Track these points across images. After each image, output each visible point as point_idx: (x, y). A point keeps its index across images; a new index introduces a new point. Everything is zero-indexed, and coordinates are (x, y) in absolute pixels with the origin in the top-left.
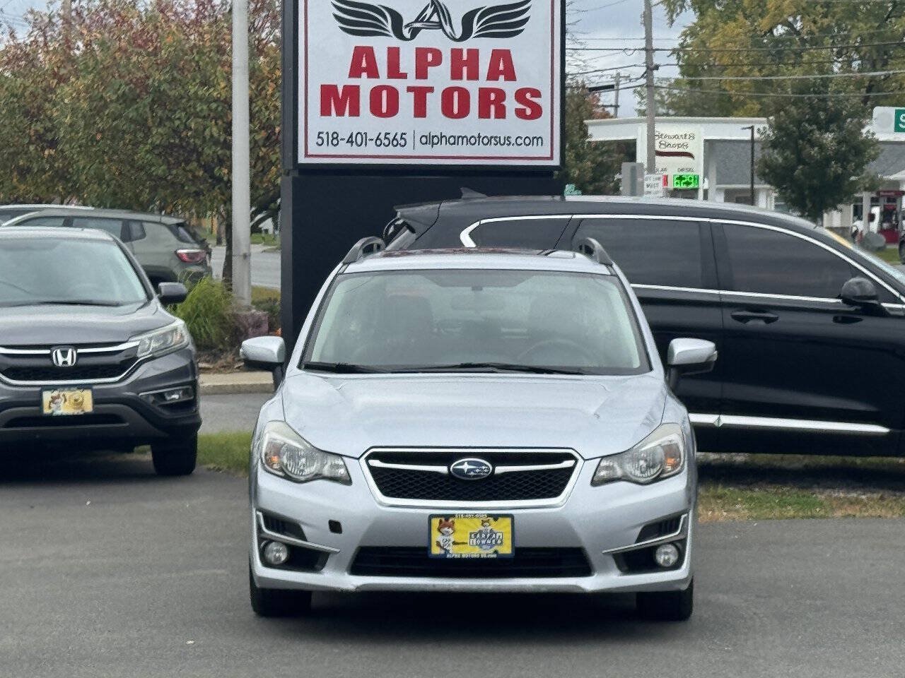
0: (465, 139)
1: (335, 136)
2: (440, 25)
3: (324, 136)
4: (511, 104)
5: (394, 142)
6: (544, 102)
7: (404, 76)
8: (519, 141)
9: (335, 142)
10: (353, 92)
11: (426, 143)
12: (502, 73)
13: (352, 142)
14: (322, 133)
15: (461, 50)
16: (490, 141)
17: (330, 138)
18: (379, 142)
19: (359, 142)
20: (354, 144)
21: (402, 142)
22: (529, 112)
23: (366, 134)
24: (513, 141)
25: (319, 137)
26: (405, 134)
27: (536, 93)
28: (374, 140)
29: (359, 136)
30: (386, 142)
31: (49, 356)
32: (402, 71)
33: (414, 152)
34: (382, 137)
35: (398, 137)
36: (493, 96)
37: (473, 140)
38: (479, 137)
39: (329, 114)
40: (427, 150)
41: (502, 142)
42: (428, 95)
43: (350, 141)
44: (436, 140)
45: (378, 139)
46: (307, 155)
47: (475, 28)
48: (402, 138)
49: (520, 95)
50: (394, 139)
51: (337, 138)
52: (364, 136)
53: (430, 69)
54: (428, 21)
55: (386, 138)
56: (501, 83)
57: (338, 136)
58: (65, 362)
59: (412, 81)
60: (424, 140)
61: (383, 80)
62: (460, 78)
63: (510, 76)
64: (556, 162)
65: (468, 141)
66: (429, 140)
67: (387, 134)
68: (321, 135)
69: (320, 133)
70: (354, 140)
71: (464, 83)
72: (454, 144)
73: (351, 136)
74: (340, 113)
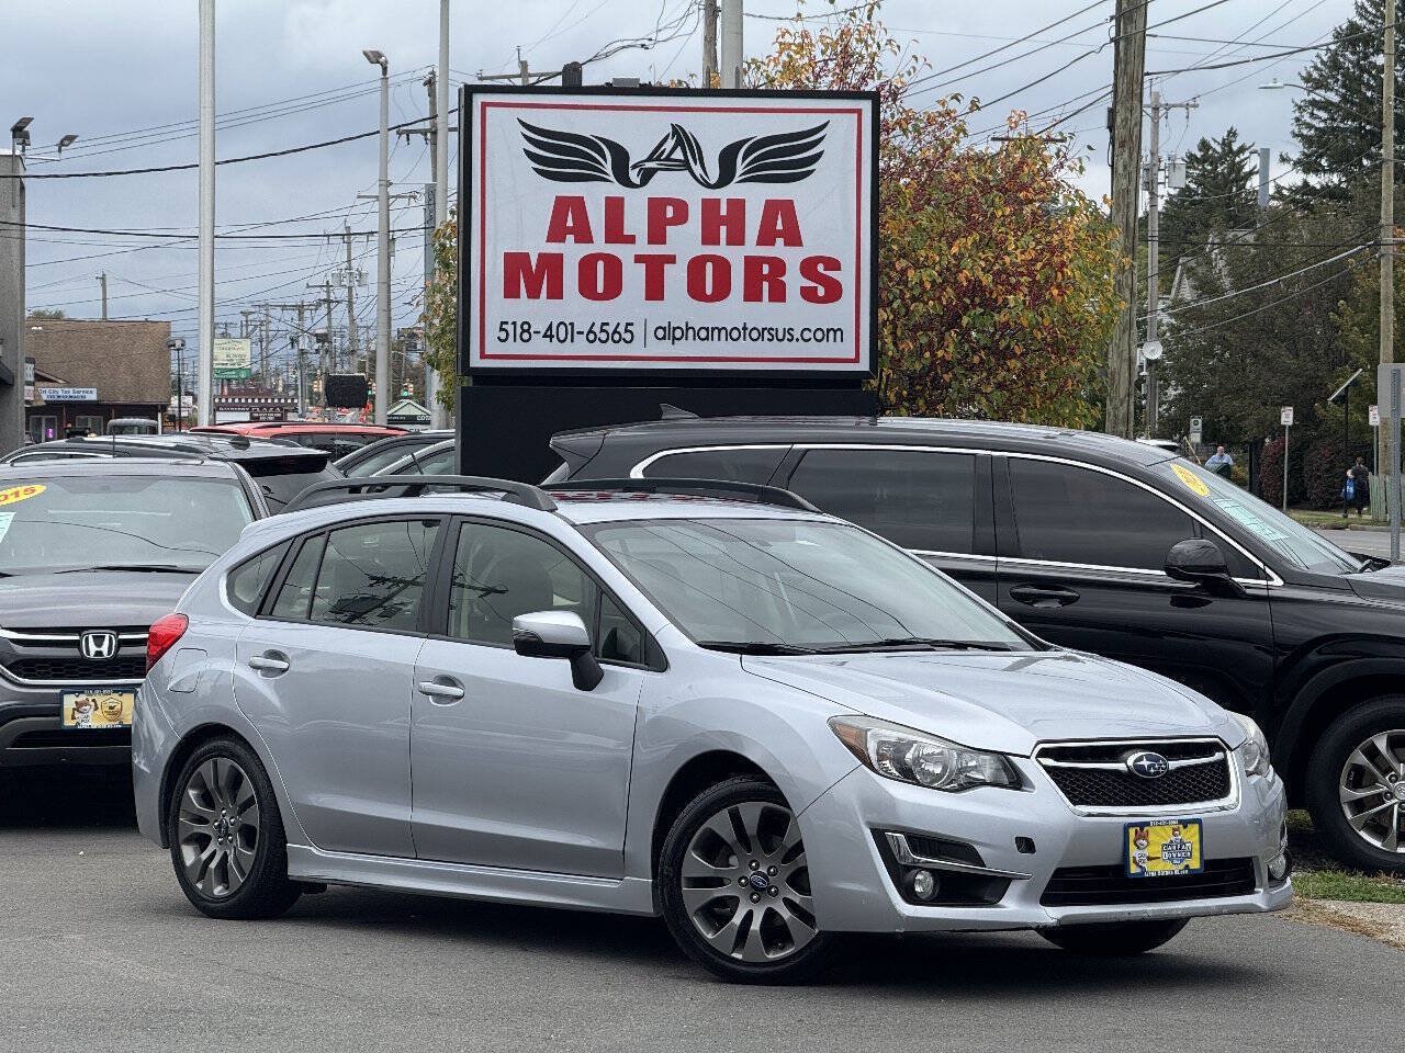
0: (723, 332)
1: (526, 327)
2: (685, 165)
3: (510, 328)
4: (794, 280)
5: (615, 336)
6: (845, 277)
7: (631, 240)
8: (807, 335)
9: (526, 336)
10: (553, 264)
11: (664, 338)
12: (780, 234)
13: (551, 337)
14: (506, 323)
15: (717, 202)
16: (761, 335)
17: (519, 330)
18: (591, 337)
19: (562, 337)
20: (555, 339)
21: (628, 336)
22: (821, 291)
23: (572, 324)
24: (797, 335)
25: (501, 329)
26: (632, 324)
27: (834, 264)
28: (585, 333)
29: (562, 327)
30: (603, 336)
31: (76, 644)
32: (627, 232)
33: (647, 352)
34: (596, 329)
35: (621, 329)
36: (766, 269)
37: (735, 334)
38: (745, 328)
39: (517, 296)
40: (666, 348)
41: (780, 337)
42: (667, 267)
43: (548, 335)
44: (678, 334)
45: (590, 331)
46: (483, 356)
47: (740, 168)
48: (626, 331)
49: (808, 268)
50: (615, 332)
51: (528, 331)
52: (569, 327)
53: (669, 229)
54: (668, 158)
55: (602, 331)
56: (779, 250)
57: (530, 327)
58: (99, 653)
59: (643, 247)
60: (660, 333)
61: (599, 245)
62: (716, 242)
63: (794, 239)
64: (864, 365)
65: (729, 335)
66: (668, 333)
67: (603, 324)
68: (504, 326)
69: (502, 323)
70: (554, 333)
71: (722, 250)
72: (707, 338)
73: (550, 327)
74: (534, 293)
